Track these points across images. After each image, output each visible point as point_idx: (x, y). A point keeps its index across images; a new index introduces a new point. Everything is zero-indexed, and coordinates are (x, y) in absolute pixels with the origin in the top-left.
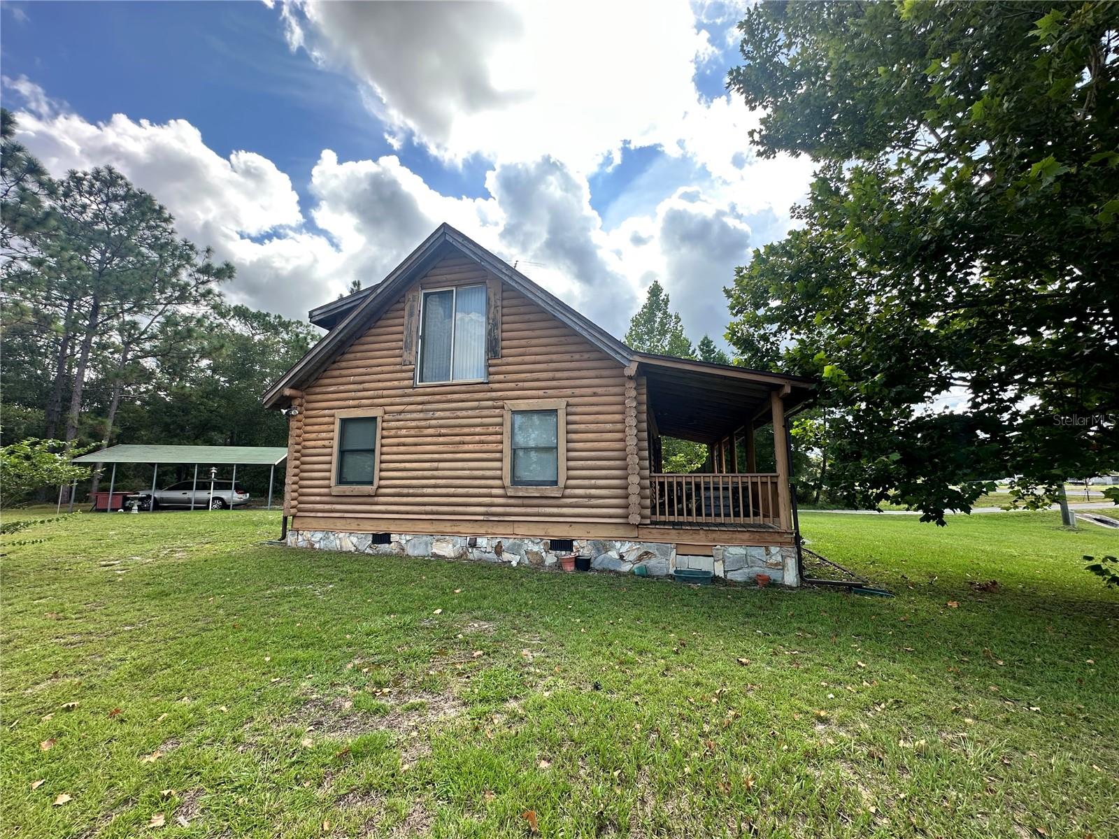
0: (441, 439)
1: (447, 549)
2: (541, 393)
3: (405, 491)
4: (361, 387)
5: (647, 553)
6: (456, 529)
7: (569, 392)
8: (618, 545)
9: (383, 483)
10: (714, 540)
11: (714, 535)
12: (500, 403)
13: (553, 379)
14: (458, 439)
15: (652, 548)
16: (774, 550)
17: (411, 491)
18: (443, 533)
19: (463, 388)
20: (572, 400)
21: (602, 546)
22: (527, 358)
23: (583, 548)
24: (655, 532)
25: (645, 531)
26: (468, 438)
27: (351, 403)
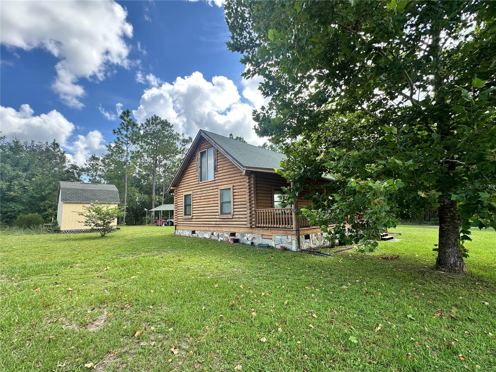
0: (205, 200)
1: (207, 236)
2: (227, 183)
3: (198, 217)
4: (188, 185)
5: (254, 238)
6: (209, 229)
7: (233, 182)
8: (247, 234)
9: (194, 215)
10: (273, 233)
11: (273, 231)
12: (217, 187)
13: (230, 178)
14: (209, 200)
15: (255, 236)
16: (289, 237)
17: (199, 217)
18: (206, 231)
19: (209, 183)
20: (235, 185)
21: (243, 235)
22: (224, 171)
23: (238, 236)
24: (257, 230)
25: (254, 230)
26: (211, 200)
27: (186, 190)
